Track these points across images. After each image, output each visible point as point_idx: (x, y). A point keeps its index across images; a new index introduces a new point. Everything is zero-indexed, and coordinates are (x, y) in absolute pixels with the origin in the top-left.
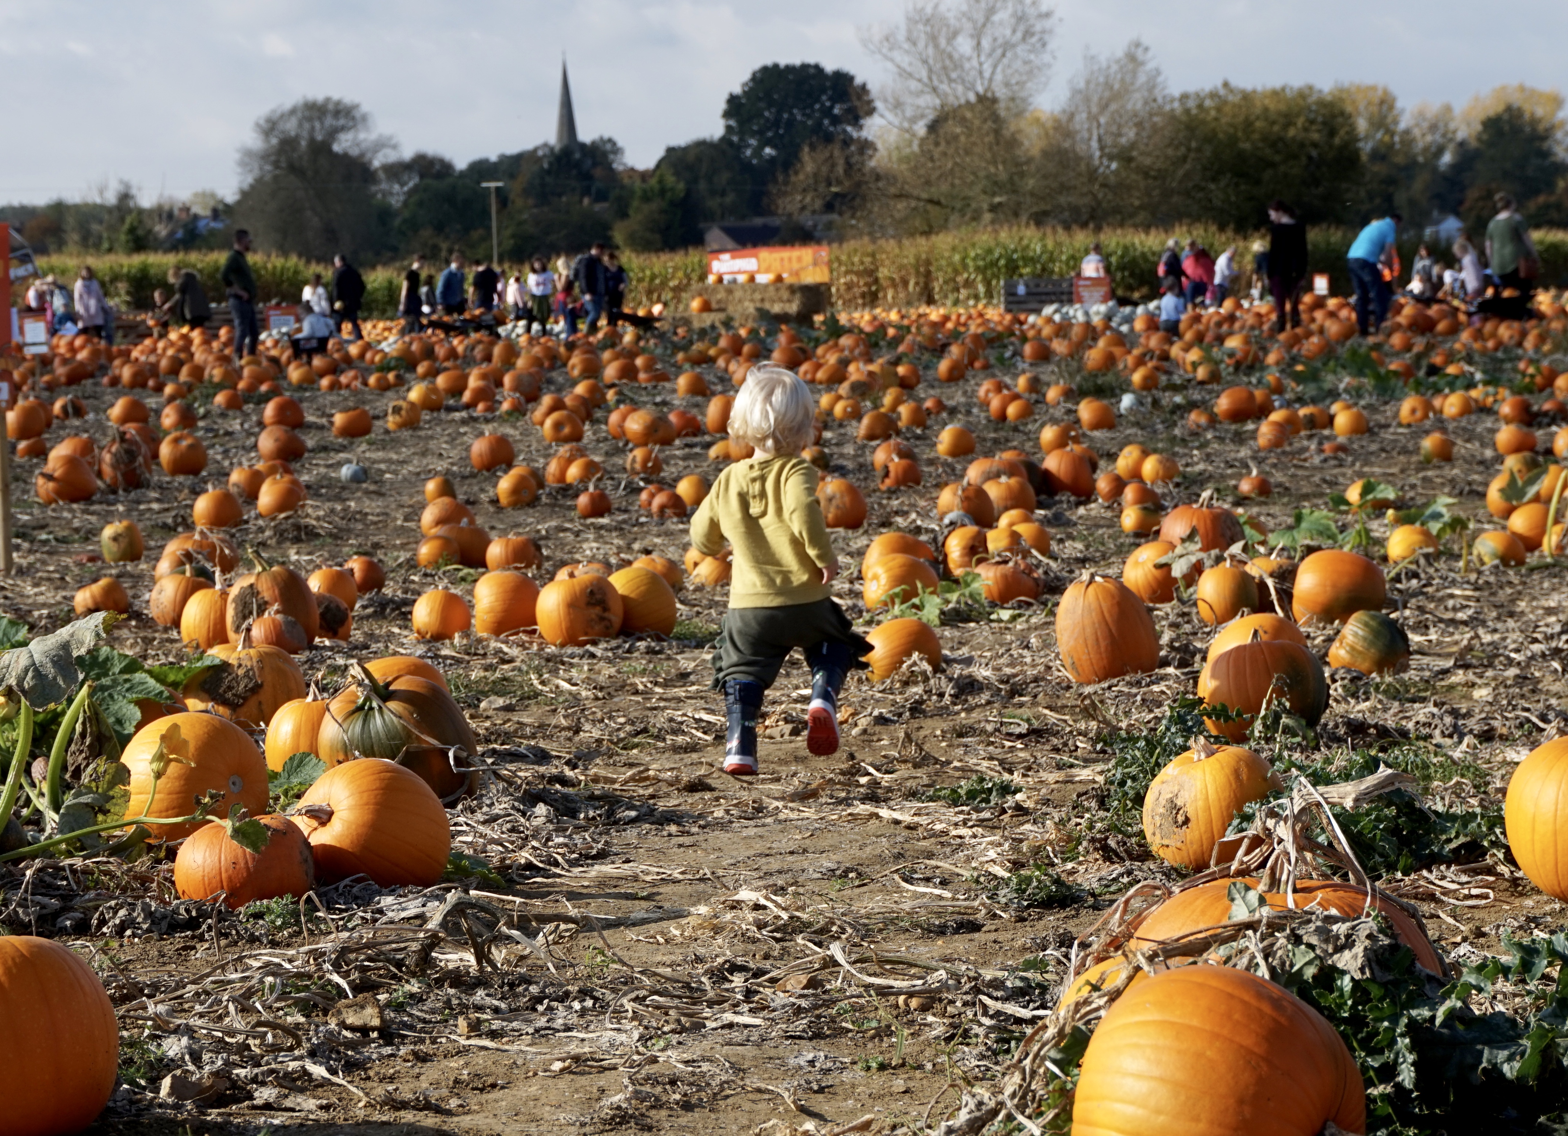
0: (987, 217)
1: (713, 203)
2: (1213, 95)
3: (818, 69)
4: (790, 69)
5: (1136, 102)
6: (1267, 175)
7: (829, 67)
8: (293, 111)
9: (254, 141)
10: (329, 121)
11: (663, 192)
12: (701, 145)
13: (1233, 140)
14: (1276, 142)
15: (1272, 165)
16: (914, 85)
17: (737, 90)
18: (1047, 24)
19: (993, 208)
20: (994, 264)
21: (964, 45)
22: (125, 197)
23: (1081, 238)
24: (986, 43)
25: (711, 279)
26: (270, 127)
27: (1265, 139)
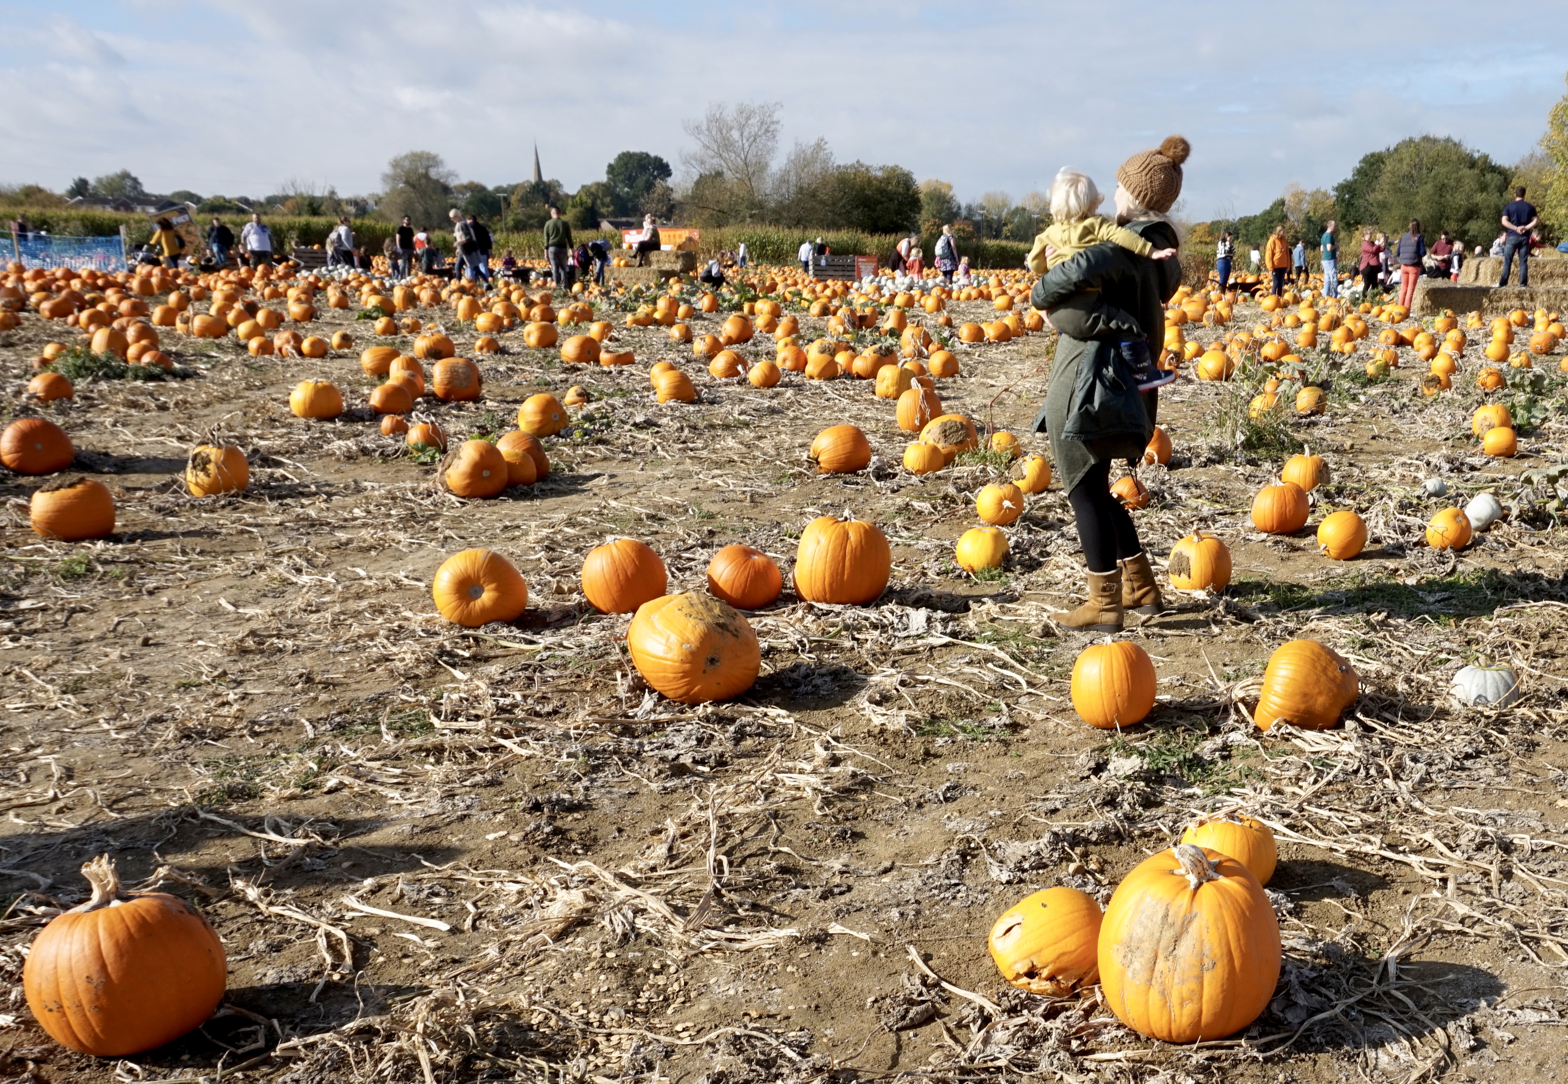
0: (748, 220)
1: (604, 210)
2: (852, 166)
3: (647, 155)
4: (634, 154)
5: (817, 168)
6: (879, 207)
7: (652, 154)
8: (406, 157)
9: (388, 170)
10: (425, 163)
11: (582, 204)
12: (598, 184)
13: (863, 189)
14: (882, 192)
15: (882, 203)
16: (710, 152)
17: (612, 162)
18: (778, 127)
19: (751, 216)
20: (754, 244)
21: (735, 134)
22: (333, 193)
23: (797, 234)
24: (745, 134)
25: (625, 246)
26: (396, 164)
27: (877, 189)
